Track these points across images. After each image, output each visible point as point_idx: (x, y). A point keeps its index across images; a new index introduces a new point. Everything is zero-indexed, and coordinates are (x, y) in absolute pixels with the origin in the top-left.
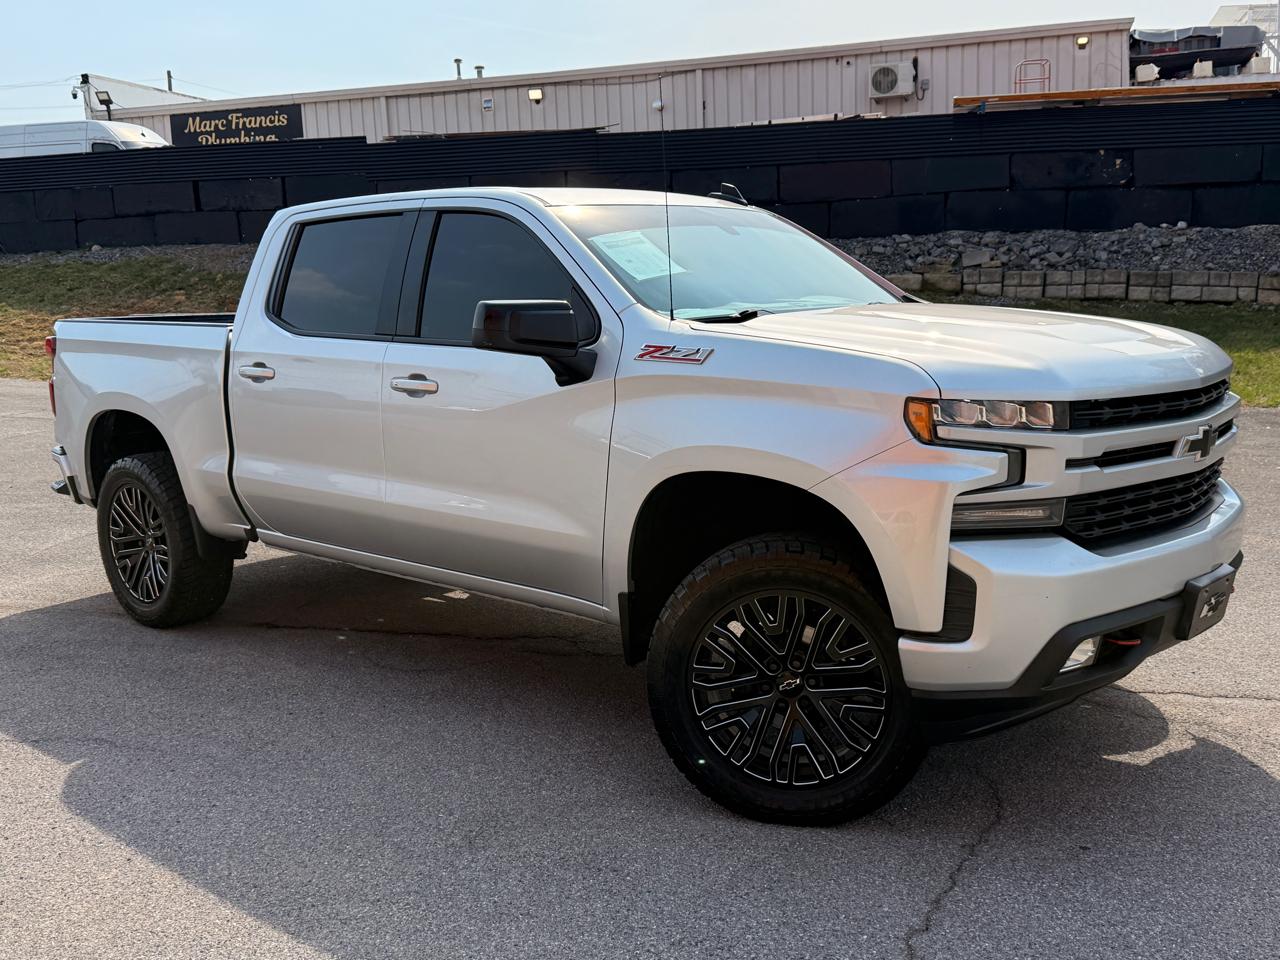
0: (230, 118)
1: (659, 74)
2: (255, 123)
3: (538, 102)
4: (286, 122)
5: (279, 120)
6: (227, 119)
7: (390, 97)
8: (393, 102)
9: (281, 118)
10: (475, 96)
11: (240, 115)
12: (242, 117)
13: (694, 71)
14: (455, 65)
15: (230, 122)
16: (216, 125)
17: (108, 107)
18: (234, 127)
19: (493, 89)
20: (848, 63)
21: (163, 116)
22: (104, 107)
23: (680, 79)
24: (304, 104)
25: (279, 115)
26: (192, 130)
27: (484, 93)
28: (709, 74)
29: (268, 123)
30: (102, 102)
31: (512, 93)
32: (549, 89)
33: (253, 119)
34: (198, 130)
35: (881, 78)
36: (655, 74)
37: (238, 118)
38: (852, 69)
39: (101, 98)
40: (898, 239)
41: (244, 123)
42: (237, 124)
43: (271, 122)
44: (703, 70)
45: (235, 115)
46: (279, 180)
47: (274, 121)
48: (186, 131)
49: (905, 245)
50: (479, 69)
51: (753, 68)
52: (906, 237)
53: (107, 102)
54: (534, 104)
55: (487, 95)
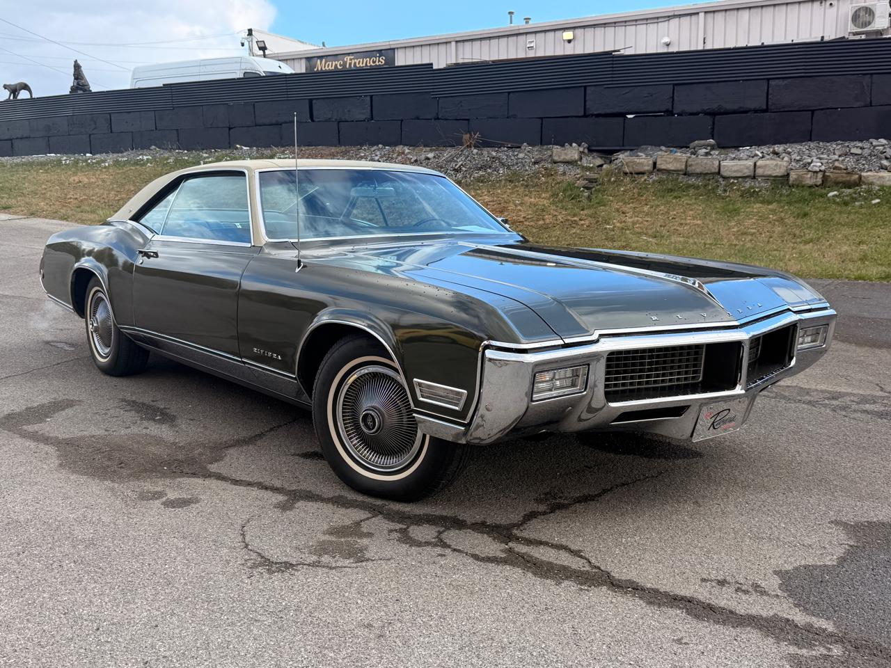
0: (345, 60)
1: (669, 17)
2: (363, 64)
3: (569, 41)
4: (383, 62)
5: (379, 61)
6: (343, 61)
7: (460, 41)
8: (460, 45)
9: (381, 60)
10: (521, 38)
11: (352, 57)
12: (354, 59)
13: (698, 13)
14: (509, 16)
15: (345, 63)
16: (336, 65)
17: (264, 52)
18: (348, 66)
19: (536, 32)
20: (831, 4)
21: (301, 59)
22: (261, 52)
23: (685, 20)
24: (397, 48)
25: (379, 57)
26: (320, 69)
27: (529, 36)
28: (710, 16)
29: (371, 63)
30: (260, 48)
31: (551, 35)
32: (579, 32)
33: (361, 60)
34: (323, 69)
35: (862, 13)
36: (666, 17)
37: (351, 60)
38: (834, 9)
39: (260, 46)
40: (875, 142)
41: (355, 63)
42: (350, 64)
43: (374, 62)
44: (706, 12)
45: (349, 58)
46: (369, 98)
47: (375, 62)
48: (316, 70)
49: (881, 148)
50: (527, 20)
51: (748, 10)
52: (883, 141)
53: (263, 49)
54: (566, 43)
55: (531, 38)
